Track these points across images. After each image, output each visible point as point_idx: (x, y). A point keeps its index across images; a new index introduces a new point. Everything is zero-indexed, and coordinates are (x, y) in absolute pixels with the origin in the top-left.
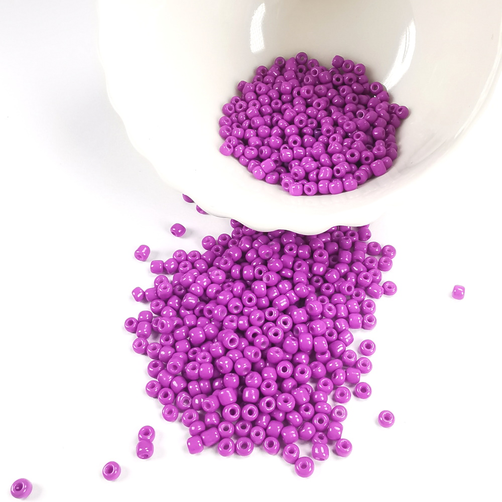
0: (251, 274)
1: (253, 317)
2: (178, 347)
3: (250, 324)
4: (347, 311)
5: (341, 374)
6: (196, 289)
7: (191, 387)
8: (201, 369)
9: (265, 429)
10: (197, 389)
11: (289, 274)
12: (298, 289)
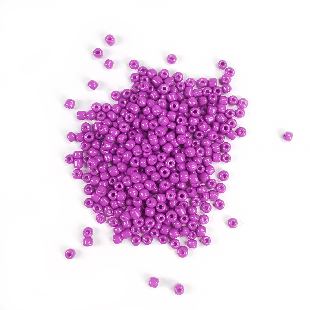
0: (147, 126)
1: (150, 160)
2: (102, 176)
3: (148, 165)
4: (212, 151)
5: (206, 196)
6: (110, 139)
7: (112, 204)
8: (118, 196)
9: (159, 230)
10: (116, 205)
11: (173, 127)
12: (179, 139)
